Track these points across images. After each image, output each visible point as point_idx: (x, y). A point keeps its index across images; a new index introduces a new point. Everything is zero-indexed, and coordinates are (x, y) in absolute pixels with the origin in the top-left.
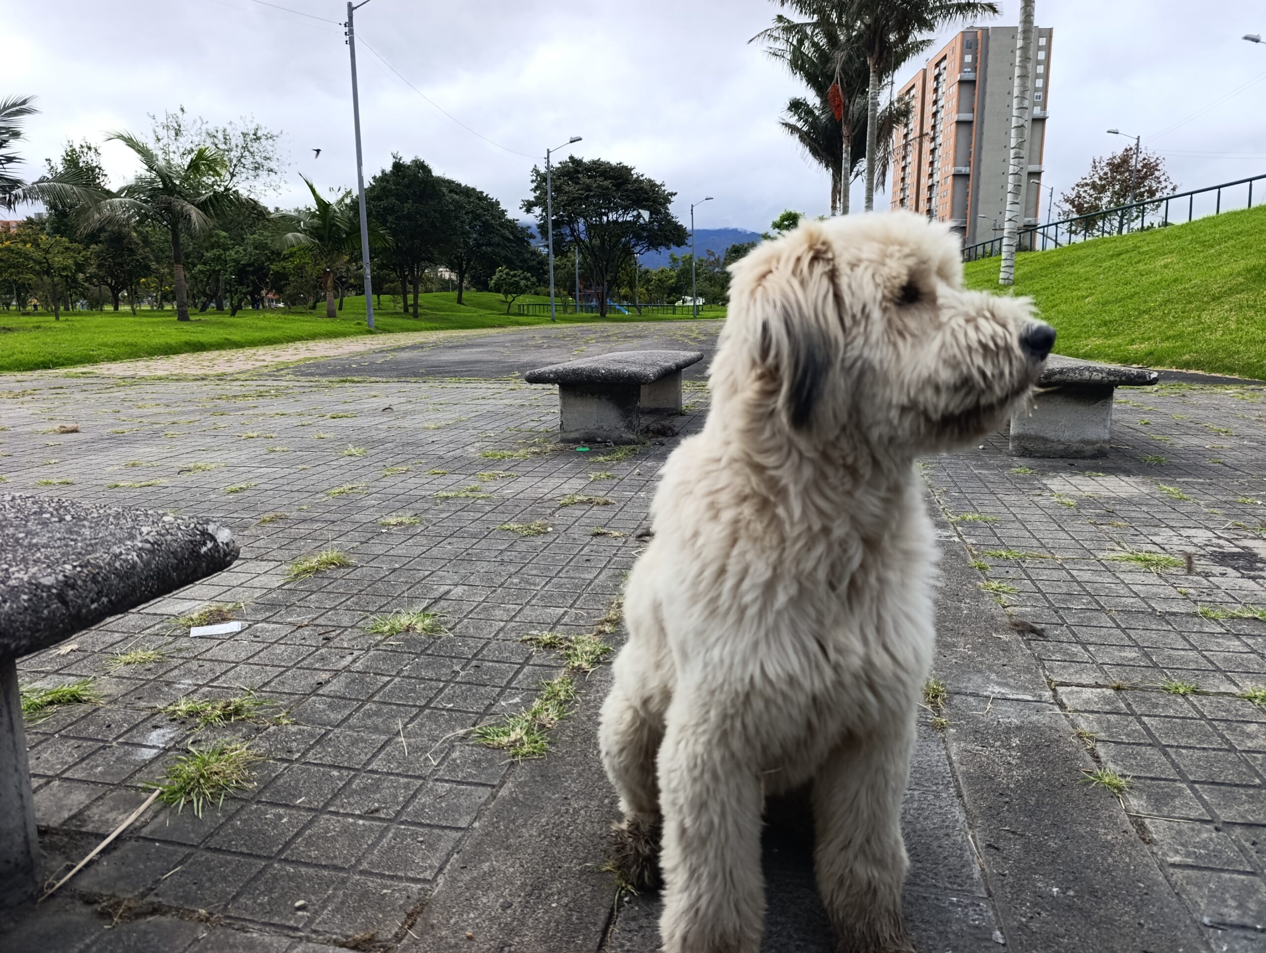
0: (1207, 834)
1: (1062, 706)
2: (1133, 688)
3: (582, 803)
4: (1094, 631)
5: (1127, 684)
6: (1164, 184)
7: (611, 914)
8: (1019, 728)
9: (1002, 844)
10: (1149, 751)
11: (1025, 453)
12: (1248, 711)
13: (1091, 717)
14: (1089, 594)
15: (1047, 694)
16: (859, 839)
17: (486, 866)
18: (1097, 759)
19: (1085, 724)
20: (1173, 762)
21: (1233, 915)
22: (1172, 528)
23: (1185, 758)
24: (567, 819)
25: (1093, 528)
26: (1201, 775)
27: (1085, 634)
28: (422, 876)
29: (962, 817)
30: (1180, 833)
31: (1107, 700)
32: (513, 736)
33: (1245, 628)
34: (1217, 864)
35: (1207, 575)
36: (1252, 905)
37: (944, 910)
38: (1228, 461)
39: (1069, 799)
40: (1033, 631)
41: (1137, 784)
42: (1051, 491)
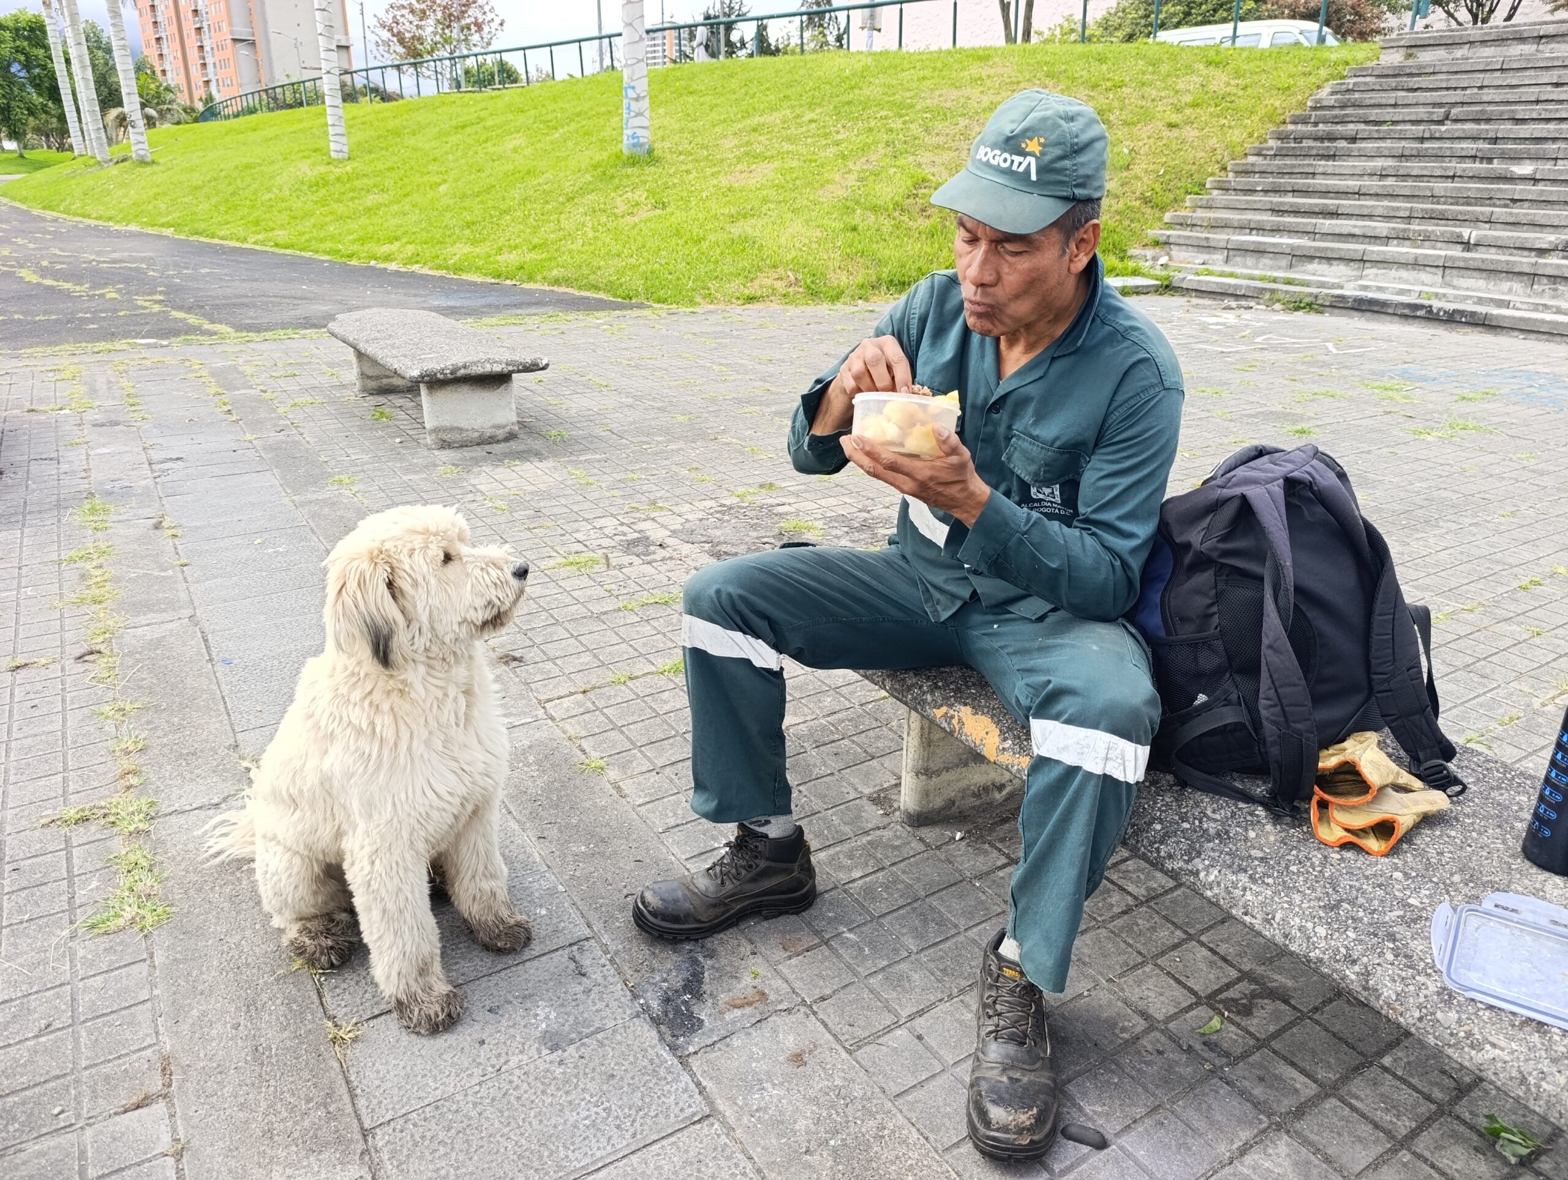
0: (653, 778)
1: (552, 719)
2: (593, 688)
3: (239, 937)
4: (556, 645)
5: (588, 687)
6: (489, 16)
7: (319, 993)
8: (530, 747)
9: (546, 834)
10: (613, 734)
11: (445, 445)
12: (662, 683)
13: (572, 721)
14: (545, 610)
15: (541, 713)
16: (481, 868)
17: (195, 1013)
18: (583, 751)
19: (573, 728)
20: (627, 737)
21: (672, 822)
22: (587, 520)
23: (634, 731)
24: (236, 954)
25: (529, 535)
26: (644, 741)
27: (552, 650)
28: (145, 1044)
29: (516, 826)
30: (639, 784)
31: (579, 704)
32: (128, 915)
33: (652, 612)
34: (660, 795)
35: (621, 567)
36: (680, 812)
37: (527, 888)
38: (614, 426)
39: (575, 786)
40: (515, 659)
41: (610, 760)
42: (483, 494)
